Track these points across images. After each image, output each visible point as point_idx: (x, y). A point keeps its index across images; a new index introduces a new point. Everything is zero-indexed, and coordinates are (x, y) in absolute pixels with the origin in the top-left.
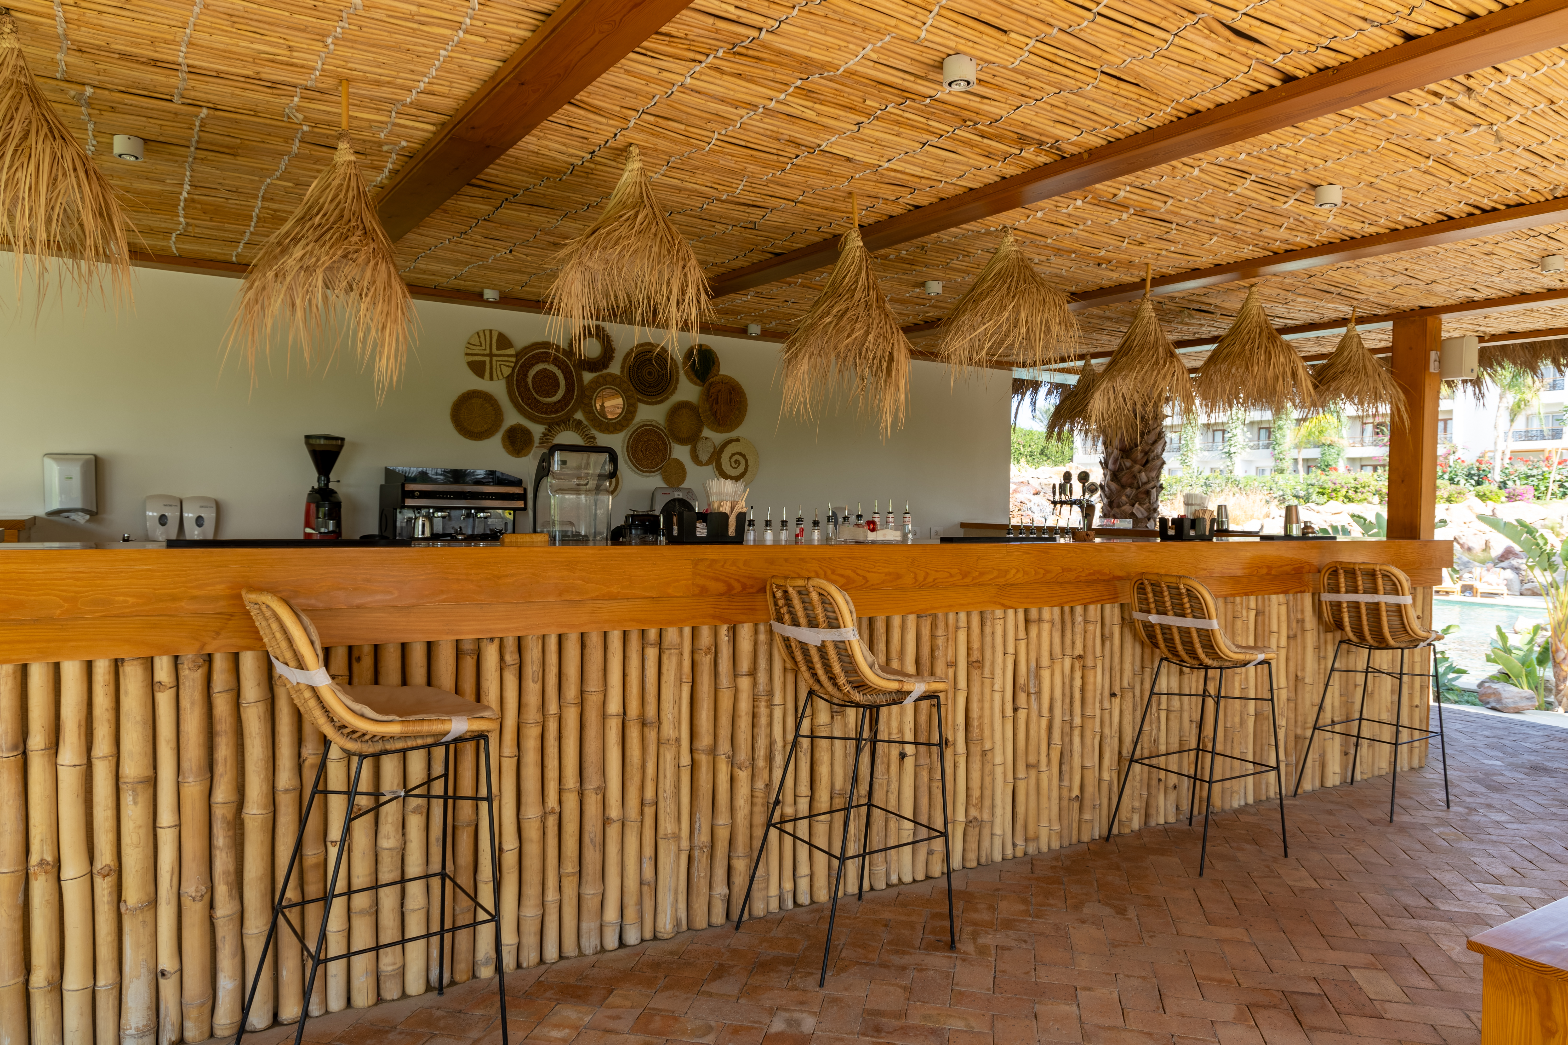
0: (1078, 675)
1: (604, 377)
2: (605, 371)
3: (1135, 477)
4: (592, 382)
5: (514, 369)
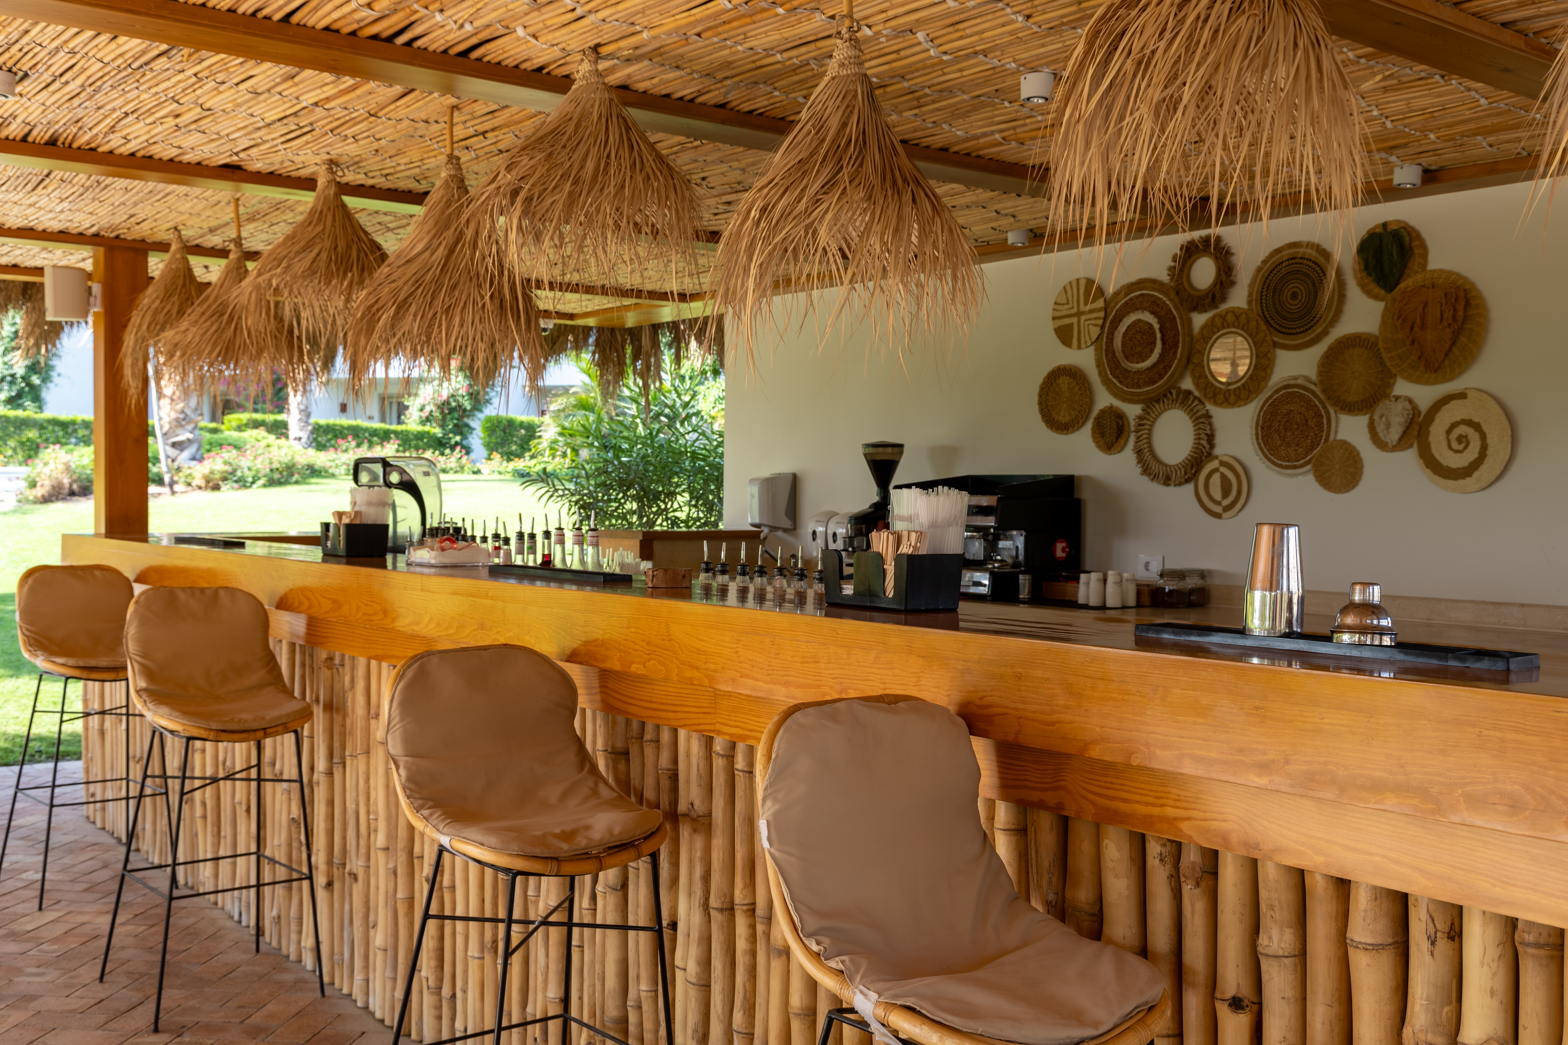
1: (1223, 317)
2: (1224, 307)
4: (1204, 326)
5: (1102, 327)
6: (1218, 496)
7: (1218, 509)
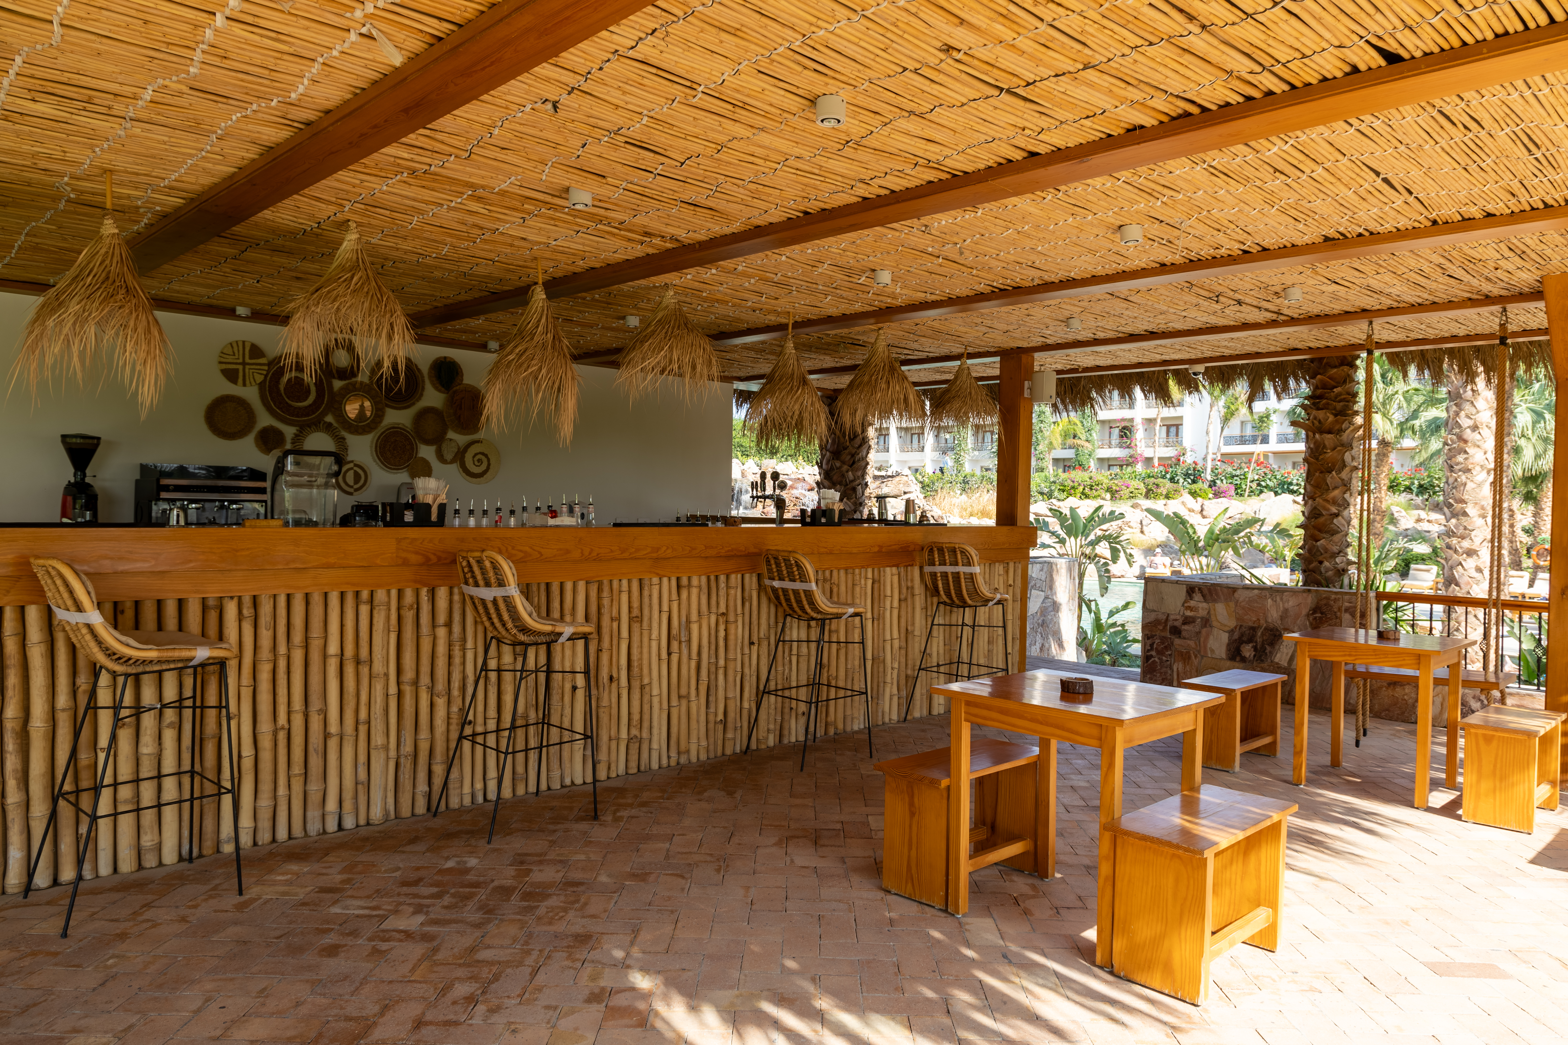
0: (722, 628)
1: (354, 385)
2: (354, 380)
3: (843, 476)
4: (342, 388)
5: (266, 376)
6: (350, 482)
7: (351, 490)
